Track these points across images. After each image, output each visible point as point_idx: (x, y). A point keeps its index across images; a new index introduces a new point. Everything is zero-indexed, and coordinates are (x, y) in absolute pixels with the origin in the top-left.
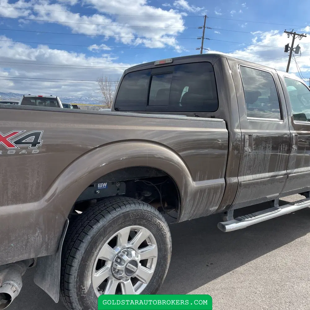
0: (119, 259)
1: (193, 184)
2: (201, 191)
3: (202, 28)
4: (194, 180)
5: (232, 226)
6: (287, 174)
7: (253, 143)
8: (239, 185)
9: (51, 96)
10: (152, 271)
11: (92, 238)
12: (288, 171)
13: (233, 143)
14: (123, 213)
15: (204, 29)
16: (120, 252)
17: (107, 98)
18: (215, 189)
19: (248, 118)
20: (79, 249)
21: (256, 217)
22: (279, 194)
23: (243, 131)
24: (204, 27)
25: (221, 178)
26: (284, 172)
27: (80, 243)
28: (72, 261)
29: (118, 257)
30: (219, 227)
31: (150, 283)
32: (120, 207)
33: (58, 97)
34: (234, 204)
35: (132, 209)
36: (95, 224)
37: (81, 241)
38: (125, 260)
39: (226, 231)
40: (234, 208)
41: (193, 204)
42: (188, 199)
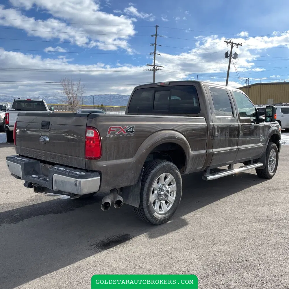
0: (161, 189)
1: (192, 153)
2: (196, 156)
3: (154, 36)
4: (192, 150)
5: (210, 177)
6: (238, 149)
7: (220, 130)
8: (213, 153)
9: (38, 99)
10: (174, 198)
11: (152, 177)
12: (238, 147)
13: (209, 131)
14: (163, 166)
15: (156, 37)
16: (160, 186)
17: (70, 98)
18: (202, 155)
19: (216, 116)
20: (146, 182)
21: (222, 173)
22: (234, 161)
23: (214, 124)
24: (156, 36)
25: (204, 150)
26: (236, 147)
27: (146, 180)
28: (144, 188)
29: (160, 189)
30: (203, 178)
31: (173, 204)
32: (157, 165)
33: (44, 100)
34: (210, 165)
35: (166, 164)
36: (152, 170)
37: (147, 178)
38: (165, 189)
39: (208, 180)
40: (210, 168)
41: (192, 163)
42: (190, 161)
